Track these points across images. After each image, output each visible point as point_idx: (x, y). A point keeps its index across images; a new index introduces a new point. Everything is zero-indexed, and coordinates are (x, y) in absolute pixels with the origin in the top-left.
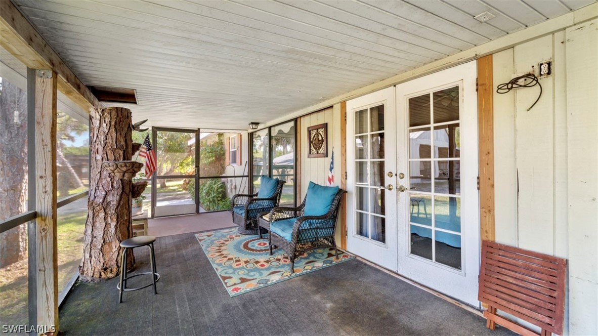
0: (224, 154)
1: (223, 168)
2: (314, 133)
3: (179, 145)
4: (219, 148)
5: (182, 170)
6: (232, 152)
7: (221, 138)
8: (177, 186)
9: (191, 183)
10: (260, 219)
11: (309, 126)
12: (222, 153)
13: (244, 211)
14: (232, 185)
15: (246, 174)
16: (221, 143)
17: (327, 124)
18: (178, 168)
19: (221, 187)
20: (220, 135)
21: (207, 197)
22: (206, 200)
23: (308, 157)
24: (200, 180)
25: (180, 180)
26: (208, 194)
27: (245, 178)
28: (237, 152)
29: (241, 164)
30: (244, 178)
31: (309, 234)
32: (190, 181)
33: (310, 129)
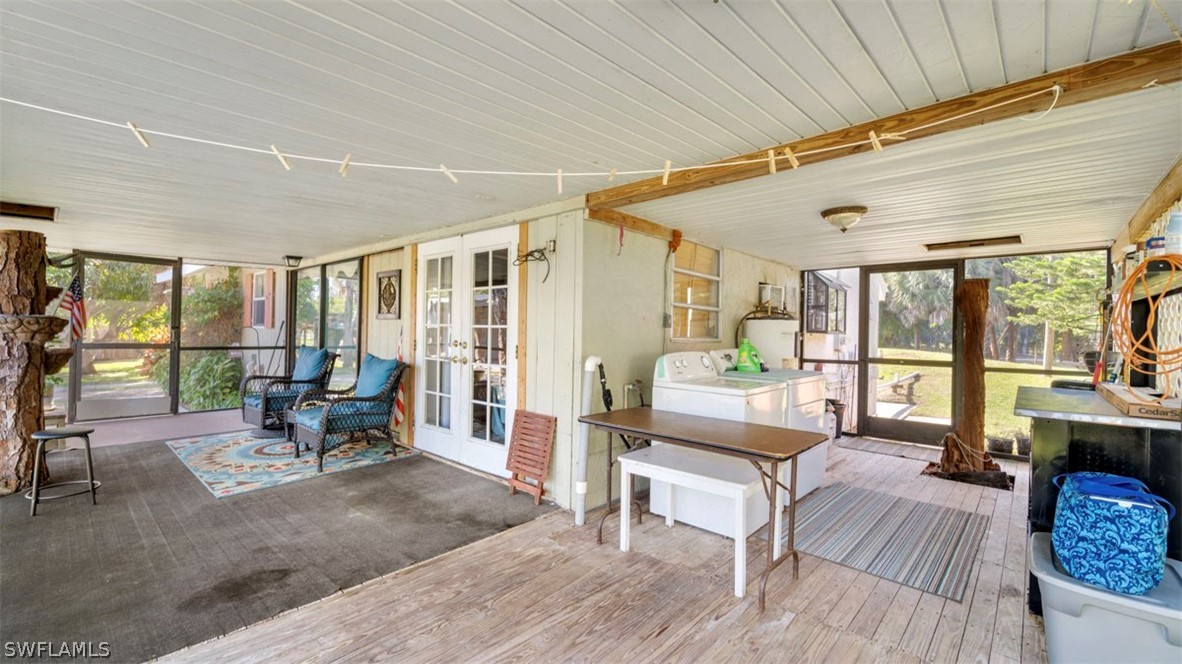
0: (240, 306)
1: (238, 334)
2: (385, 282)
3: (133, 280)
4: (230, 294)
5: (141, 335)
6: (258, 302)
7: (235, 274)
8: (127, 370)
9: (162, 361)
10: (289, 411)
11: (379, 271)
12: (236, 303)
13: (260, 401)
14: (254, 364)
15: (281, 343)
16: (234, 284)
17: (400, 271)
18: (128, 331)
19: (232, 368)
20: (232, 269)
21: (198, 388)
22: (197, 394)
23: (377, 318)
24: (182, 352)
25: (135, 358)
26: (202, 381)
27: (280, 351)
28: (266, 303)
29: (273, 326)
30: (277, 350)
31: (348, 422)
32: (161, 357)
33: (380, 276)
